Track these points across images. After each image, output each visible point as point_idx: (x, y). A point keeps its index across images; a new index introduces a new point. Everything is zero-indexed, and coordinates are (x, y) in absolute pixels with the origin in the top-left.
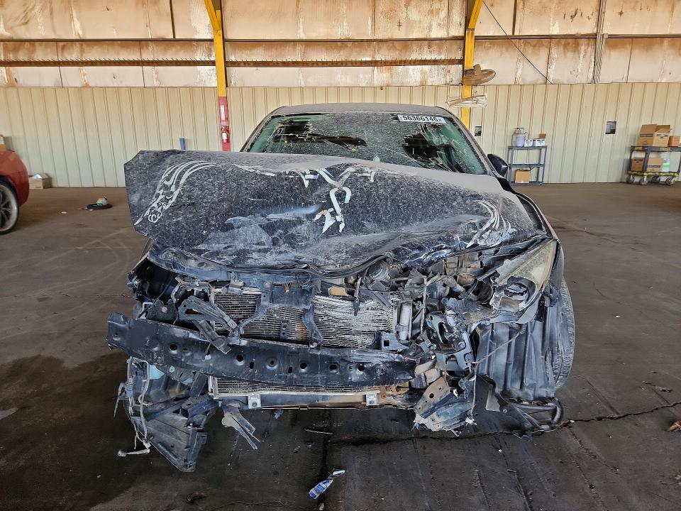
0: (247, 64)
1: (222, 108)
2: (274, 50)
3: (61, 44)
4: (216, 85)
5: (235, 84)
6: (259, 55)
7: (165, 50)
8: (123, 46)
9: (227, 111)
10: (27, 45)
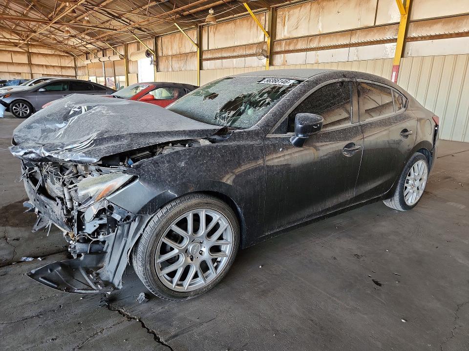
0: (423, 38)
1: (394, 74)
2: (452, 24)
3: (310, 38)
4: (393, 57)
5: (411, 54)
6: (437, 30)
7: (367, 34)
8: (341, 36)
9: (397, 76)
10: (295, 40)
